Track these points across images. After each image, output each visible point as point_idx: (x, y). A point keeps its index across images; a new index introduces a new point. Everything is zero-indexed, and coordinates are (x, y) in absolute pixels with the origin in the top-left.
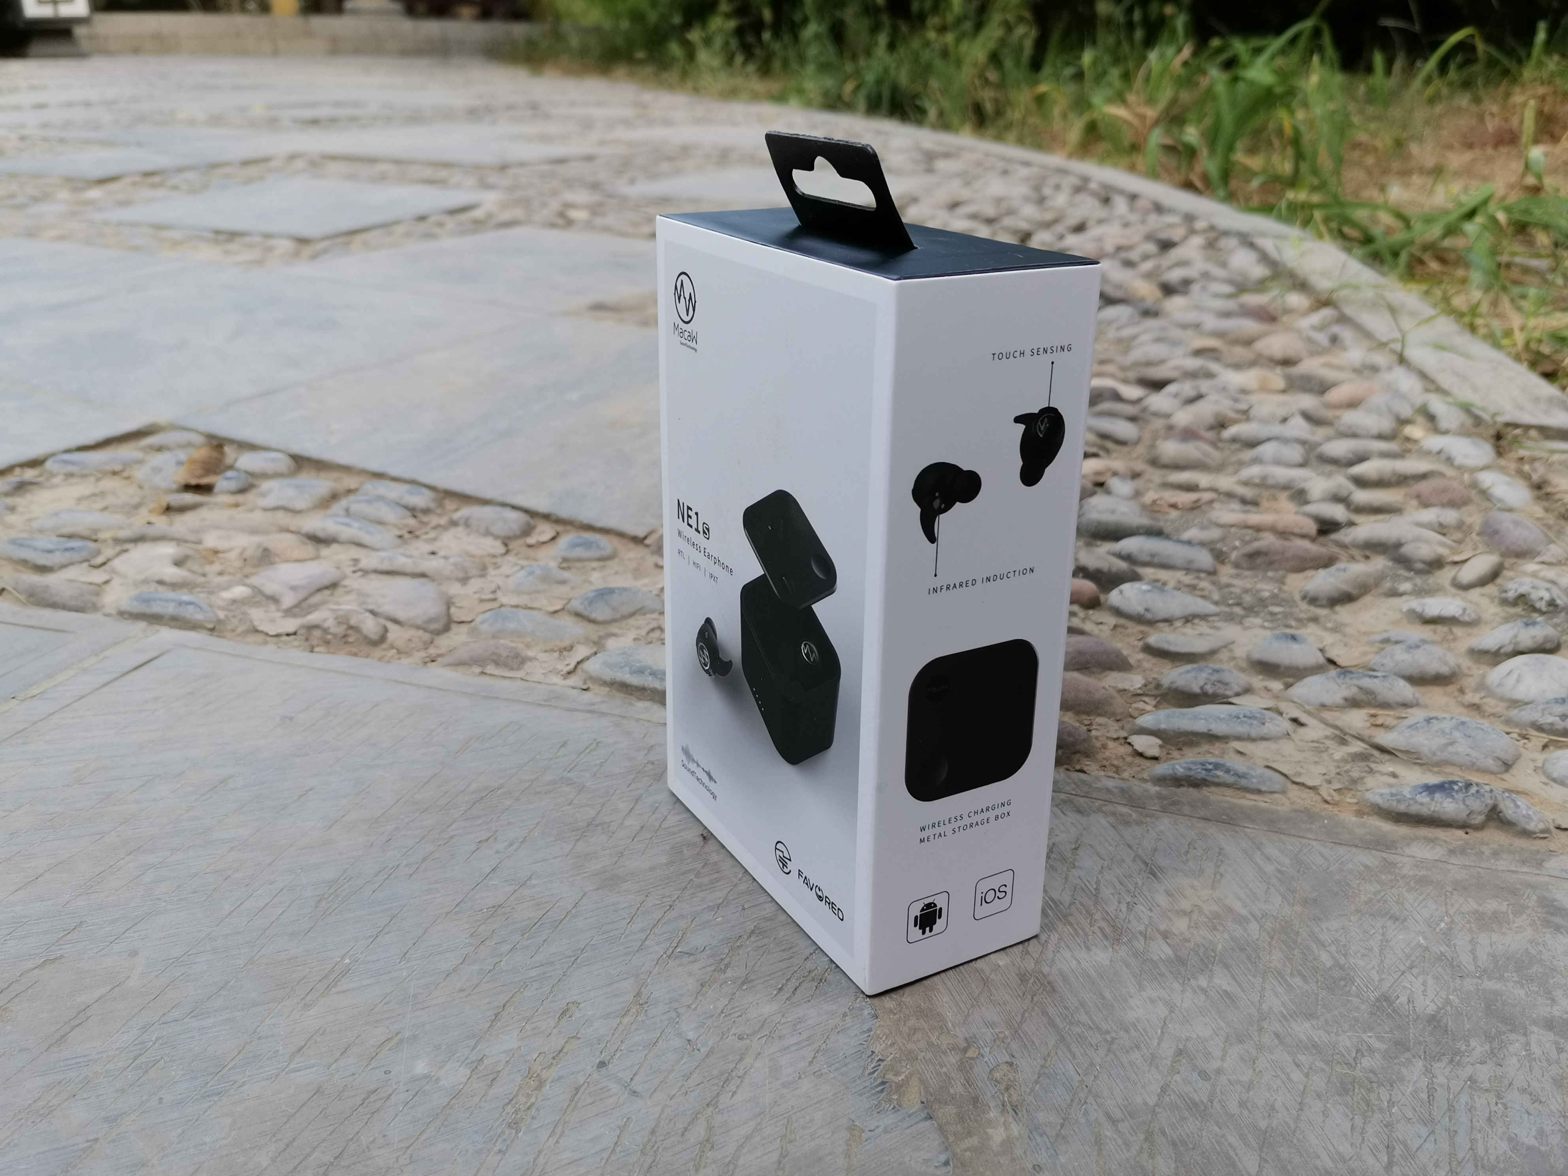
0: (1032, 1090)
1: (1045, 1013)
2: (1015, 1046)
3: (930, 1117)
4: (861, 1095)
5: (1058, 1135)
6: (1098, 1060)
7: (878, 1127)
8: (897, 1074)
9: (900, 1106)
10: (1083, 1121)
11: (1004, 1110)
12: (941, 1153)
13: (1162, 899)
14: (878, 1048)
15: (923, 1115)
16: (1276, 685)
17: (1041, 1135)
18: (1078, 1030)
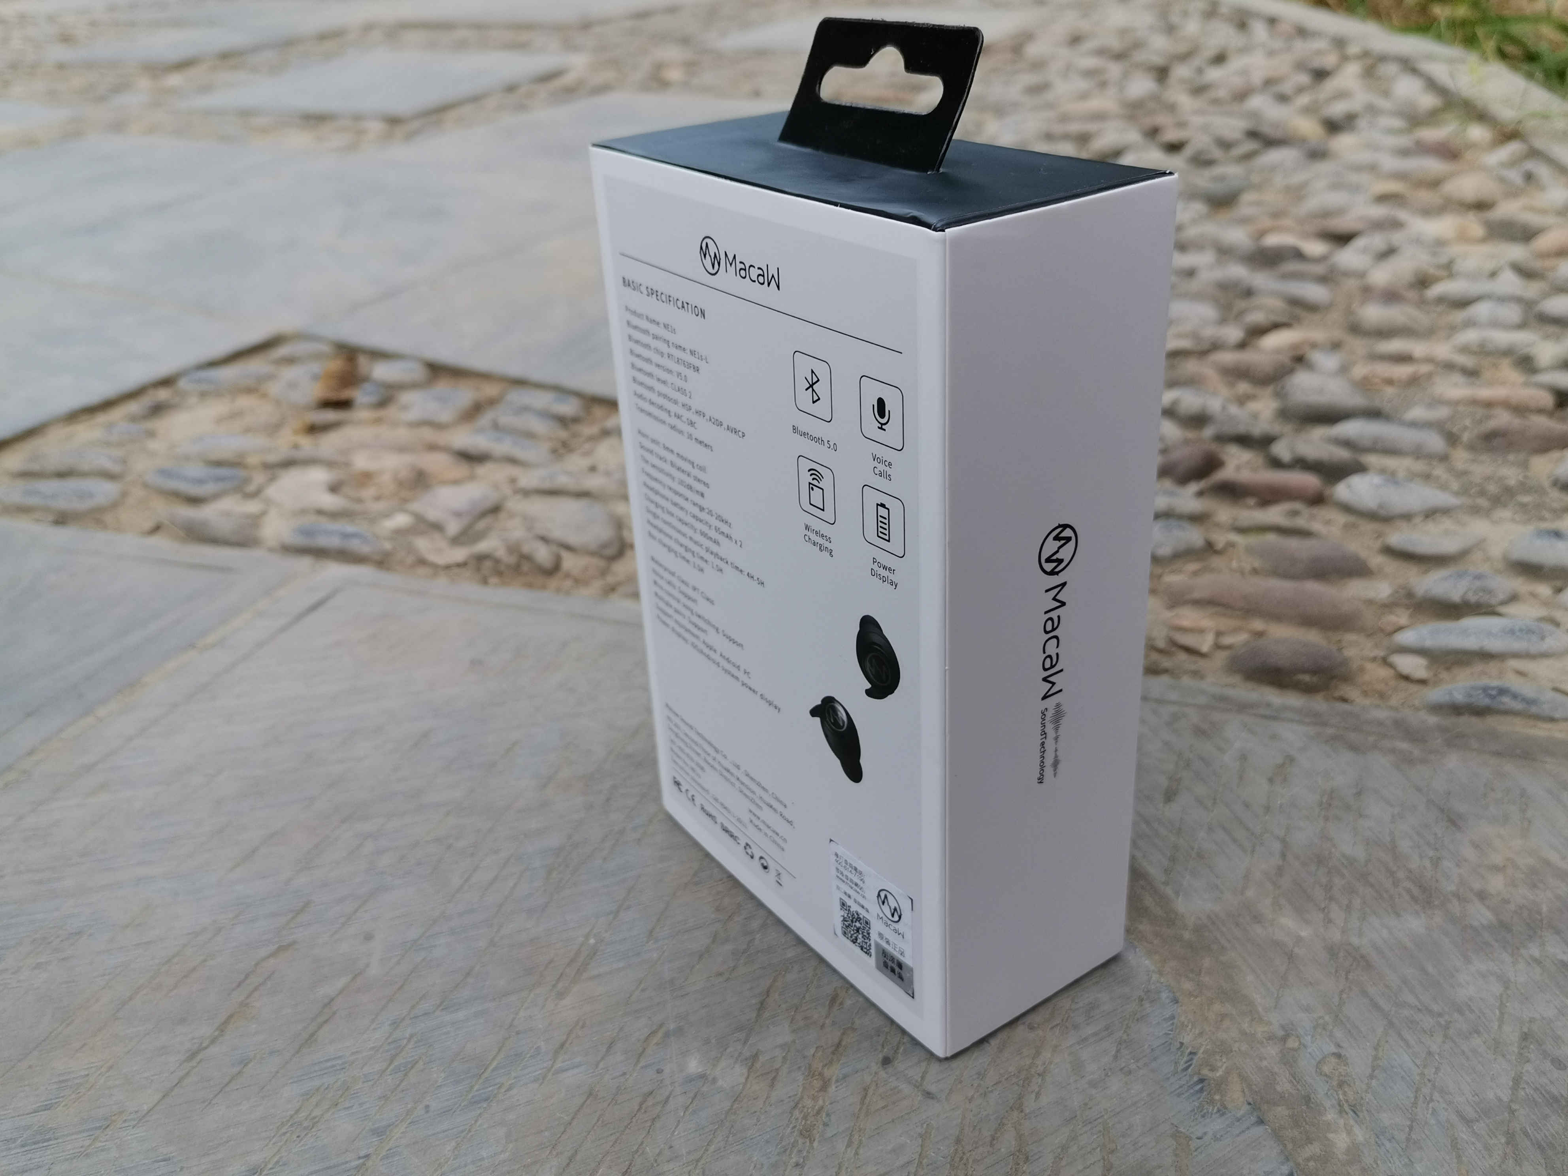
0: (1369, 1086)
1: (1364, 993)
2: (1339, 1034)
3: (1261, 1122)
4: (1179, 1095)
5: (1408, 1139)
6: (1434, 1048)
7: (1205, 1133)
8: (1213, 1069)
9: (1226, 1108)
10: (1433, 1122)
11: (1341, 1111)
12: (1283, 1164)
13: (1469, 853)
14: (1187, 1039)
15: (1253, 1119)
16: (1544, 590)
17: (1389, 1140)
18: (1406, 1012)
